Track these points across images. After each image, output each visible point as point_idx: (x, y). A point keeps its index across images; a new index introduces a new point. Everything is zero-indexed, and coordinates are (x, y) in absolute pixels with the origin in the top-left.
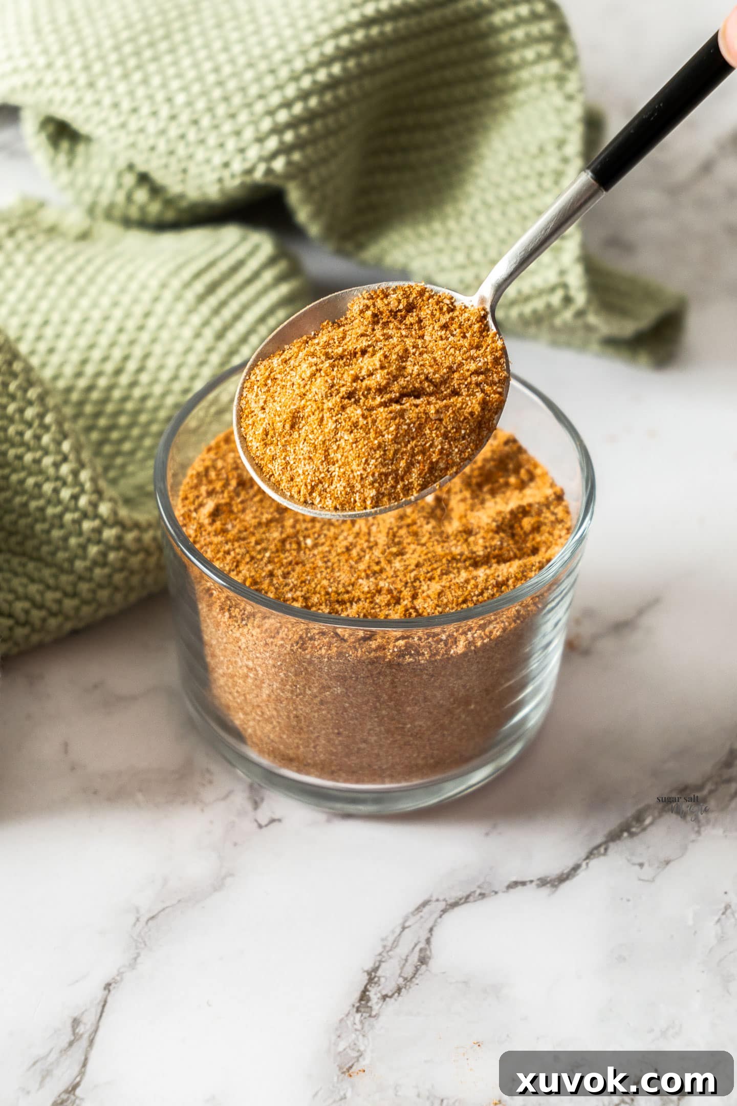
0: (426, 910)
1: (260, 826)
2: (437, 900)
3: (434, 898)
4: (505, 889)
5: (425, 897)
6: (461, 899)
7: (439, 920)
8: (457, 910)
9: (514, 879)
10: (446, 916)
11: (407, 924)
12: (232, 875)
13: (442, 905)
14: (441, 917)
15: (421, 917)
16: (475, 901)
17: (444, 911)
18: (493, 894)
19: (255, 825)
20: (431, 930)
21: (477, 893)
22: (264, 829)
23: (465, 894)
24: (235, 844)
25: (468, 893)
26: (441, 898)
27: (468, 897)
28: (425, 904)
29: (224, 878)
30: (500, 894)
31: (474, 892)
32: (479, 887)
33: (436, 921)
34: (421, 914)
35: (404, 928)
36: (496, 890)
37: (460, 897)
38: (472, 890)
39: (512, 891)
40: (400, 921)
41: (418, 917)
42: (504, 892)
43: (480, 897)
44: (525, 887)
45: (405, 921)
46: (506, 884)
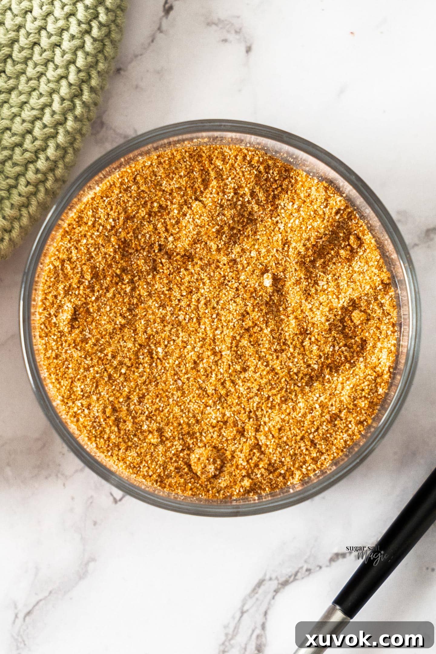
0: (261, 591)
1: (116, 501)
2: (271, 579)
3: (267, 577)
4: (328, 564)
5: (260, 576)
6: (290, 577)
7: (273, 601)
8: (289, 589)
9: (336, 550)
10: (279, 596)
11: (245, 608)
12: (93, 560)
13: (274, 585)
14: (273, 598)
15: (257, 599)
16: (303, 578)
17: (276, 591)
18: (318, 568)
19: (111, 498)
20: (266, 613)
21: (304, 569)
22: (119, 503)
23: (294, 572)
24: (95, 523)
25: (296, 570)
26: (274, 577)
27: (296, 575)
28: (260, 583)
29: (87, 564)
30: (324, 568)
31: (302, 568)
32: (306, 562)
33: (269, 603)
34: (257, 596)
35: (243, 613)
36: (320, 564)
37: (290, 574)
38: (300, 566)
39: (333, 564)
40: (239, 605)
41: (254, 599)
42: (327, 566)
43: (307, 573)
44: (345, 560)
45: (243, 606)
46: (329, 557)
